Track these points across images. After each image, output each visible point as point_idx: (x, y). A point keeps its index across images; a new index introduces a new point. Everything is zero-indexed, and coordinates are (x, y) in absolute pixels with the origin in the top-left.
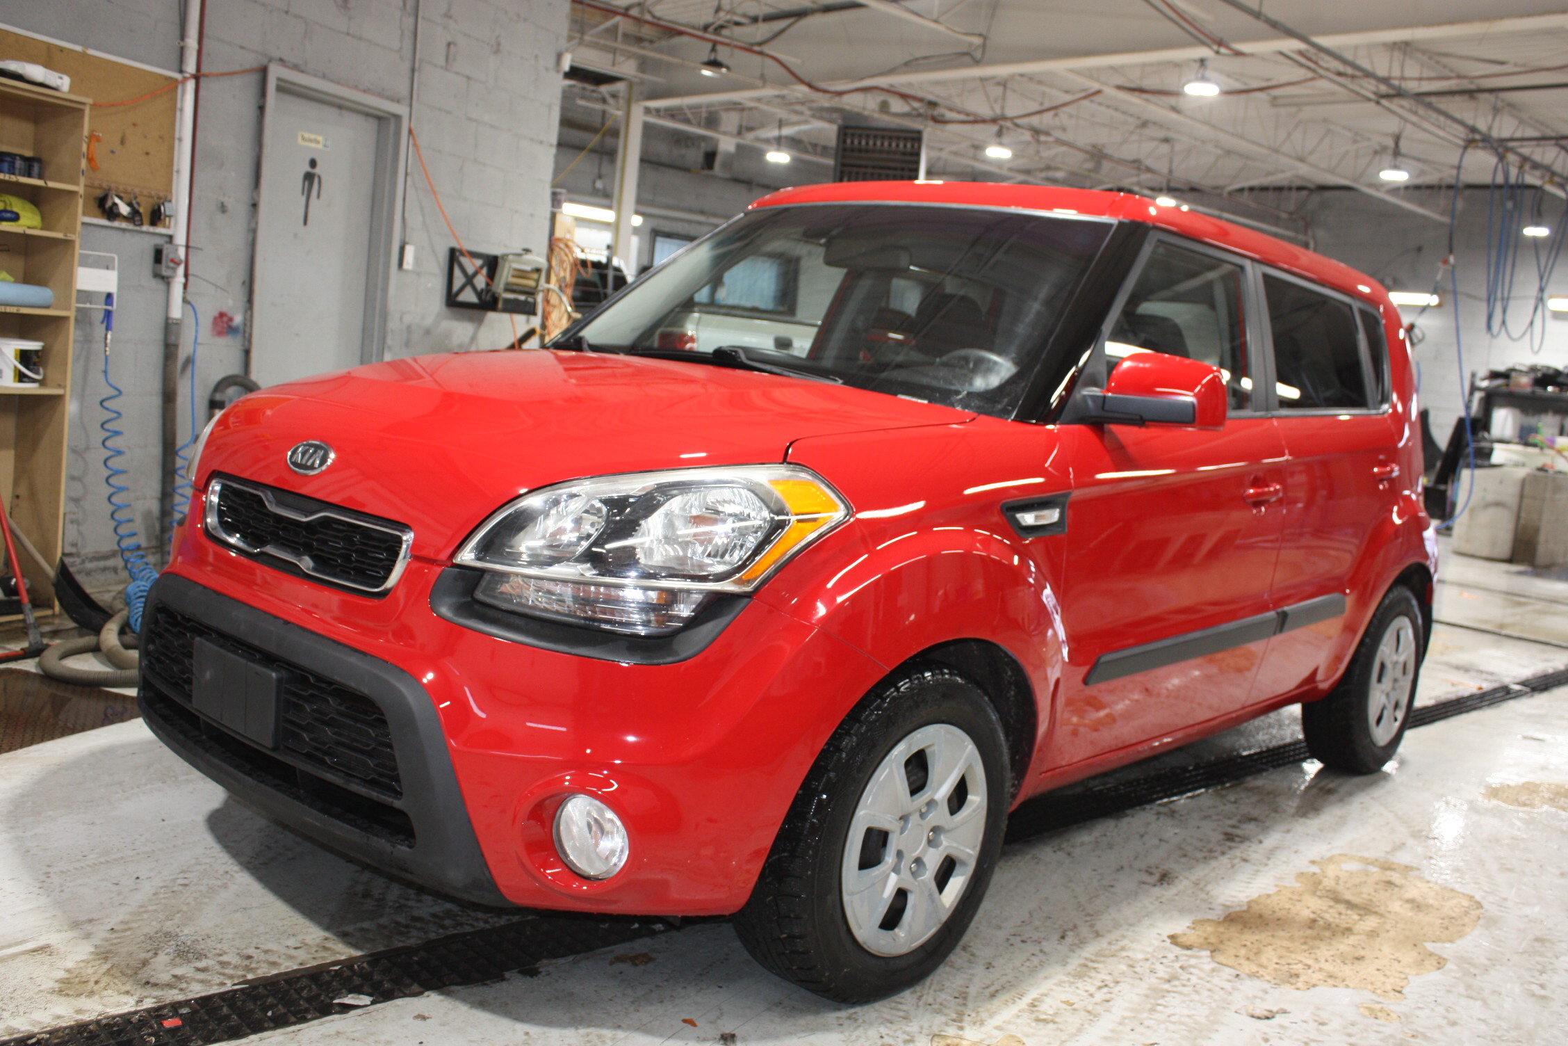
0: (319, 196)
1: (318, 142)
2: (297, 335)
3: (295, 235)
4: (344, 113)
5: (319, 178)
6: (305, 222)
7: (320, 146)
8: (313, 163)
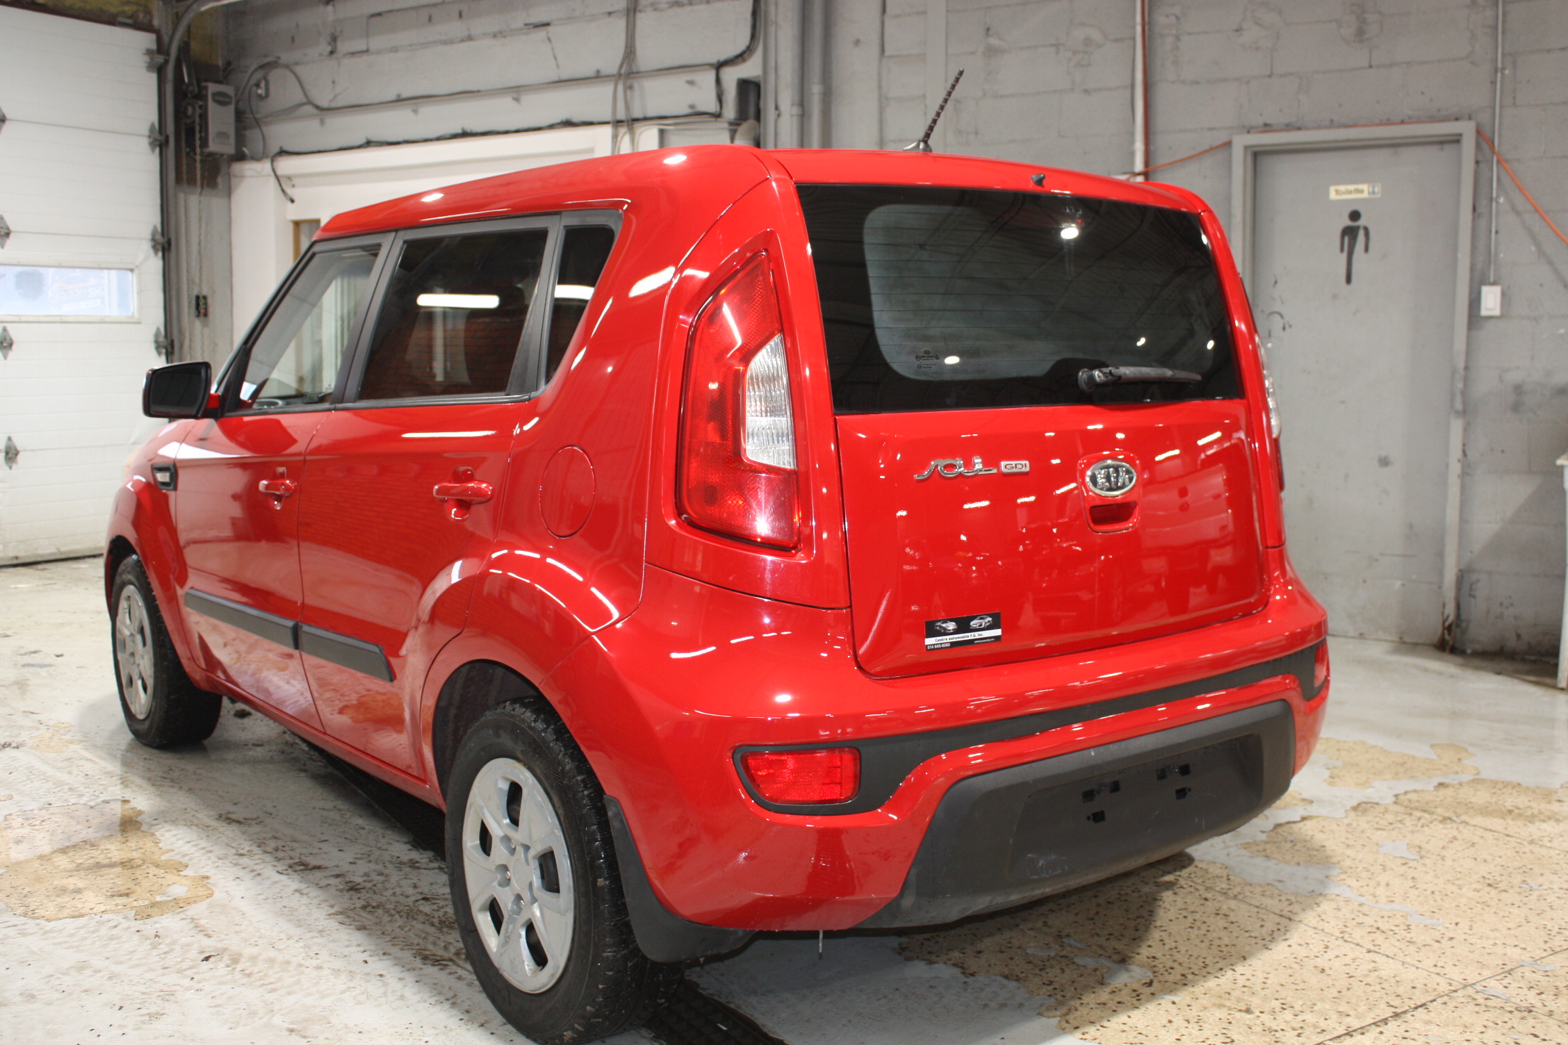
0: (1366, 249)
1: (1362, 191)
2: (1342, 402)
3: (1335, 297)
4: (1402, 150)
5: (1366, 229)
6: (1349, 280)
7: (1365, 195)
8: (1355, 216)
